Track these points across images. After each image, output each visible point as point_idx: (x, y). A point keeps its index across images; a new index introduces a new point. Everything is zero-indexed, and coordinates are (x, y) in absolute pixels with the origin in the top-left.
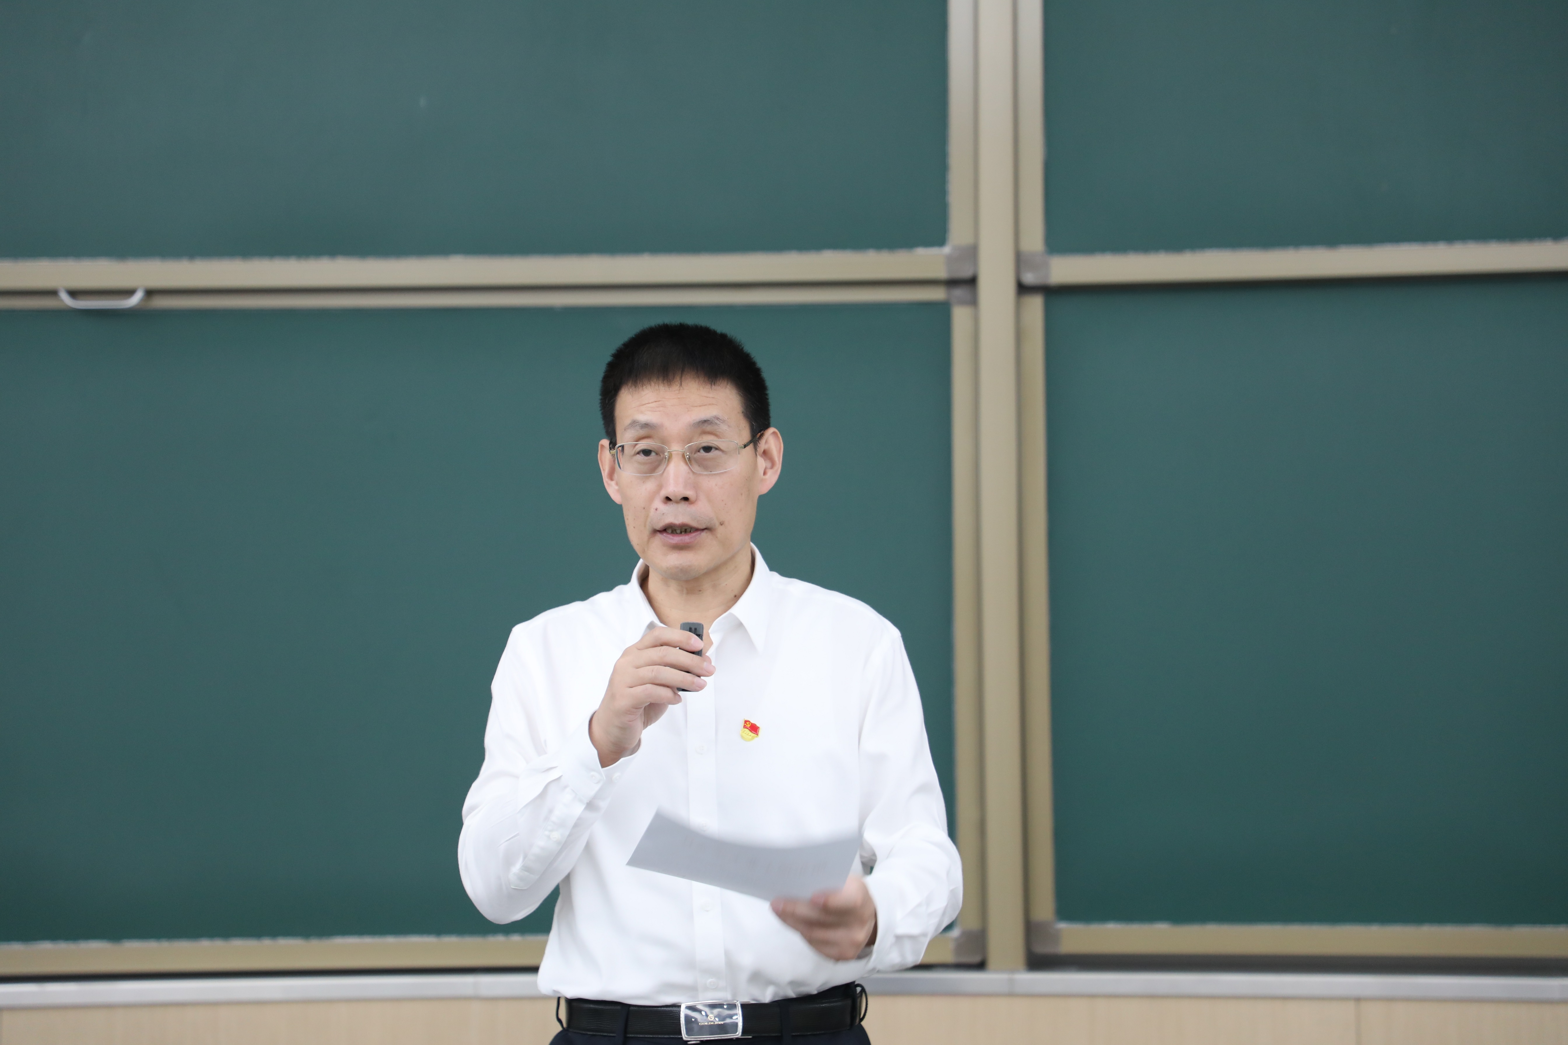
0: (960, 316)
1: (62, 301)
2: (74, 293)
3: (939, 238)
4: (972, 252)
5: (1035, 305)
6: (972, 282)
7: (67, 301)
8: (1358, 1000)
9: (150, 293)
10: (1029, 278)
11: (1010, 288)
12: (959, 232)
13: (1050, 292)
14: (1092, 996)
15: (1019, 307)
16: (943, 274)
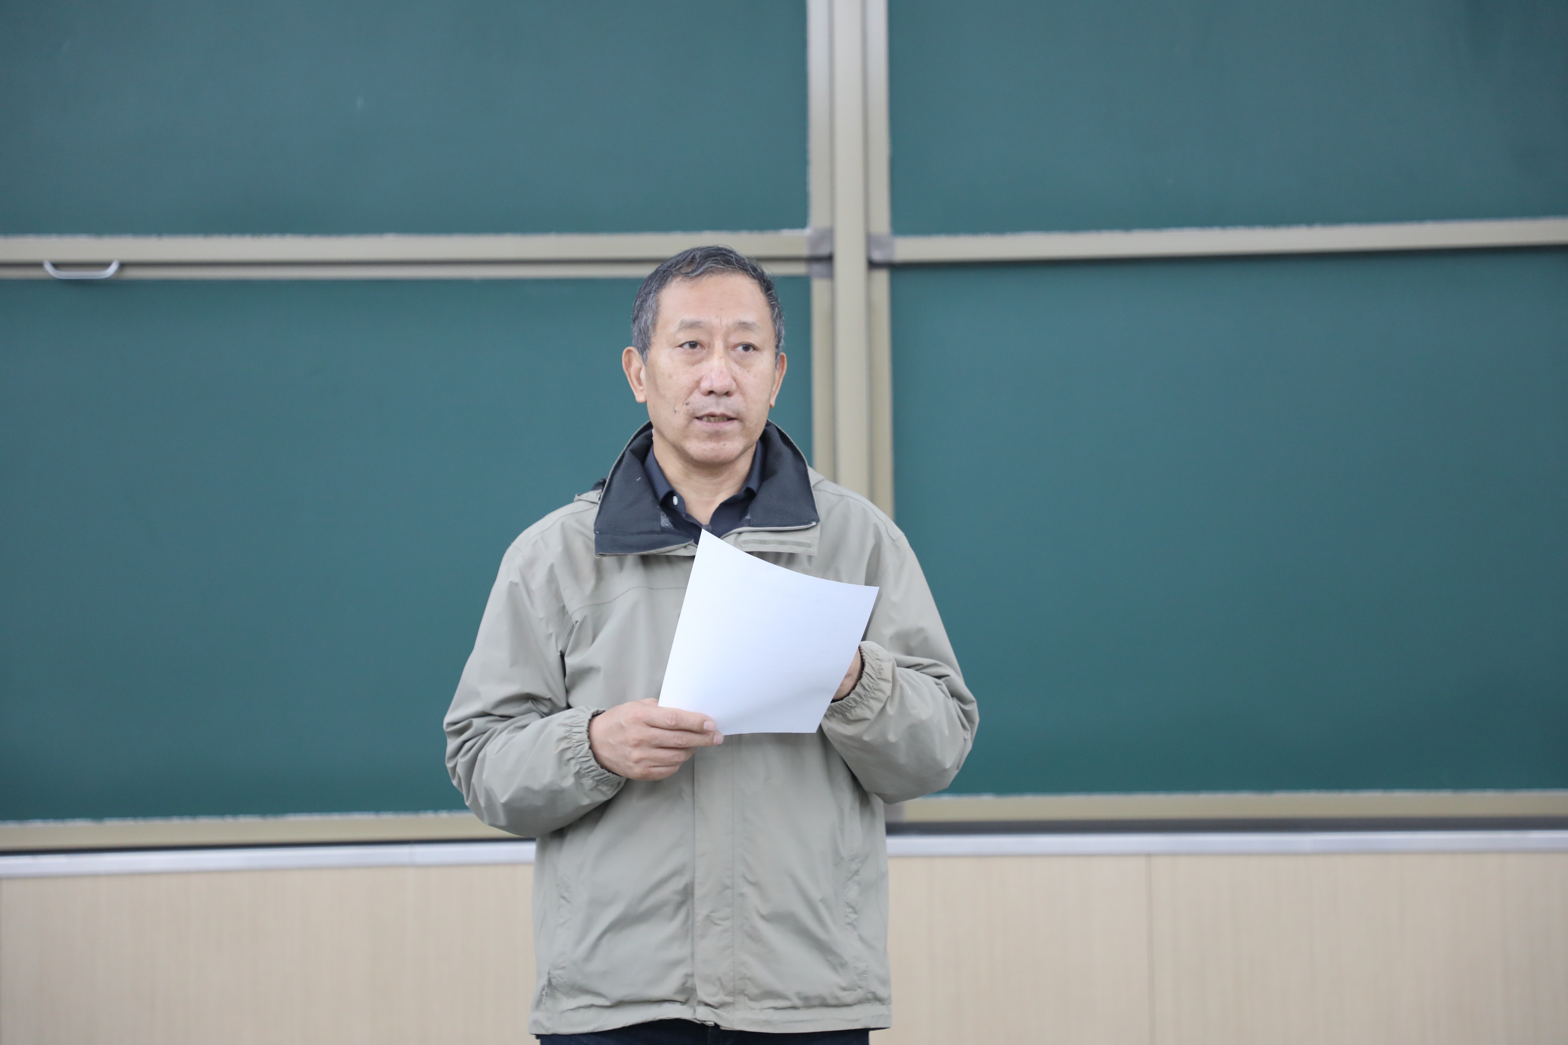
0: (819, 287)
1: (47, 272)
2: (56, 265)
3: (801, 221)
4: (829, 235)
5: (882, 278)
6: (829, 259)
7: (51, 271)
8: (1149, 855)
9: (123, 265)
10: (878, 256)
11: (862, 264)
12: (818, 218)
13: (897, 269)
14: (931, 857)
15: (869, 282)
16: (805, 252)
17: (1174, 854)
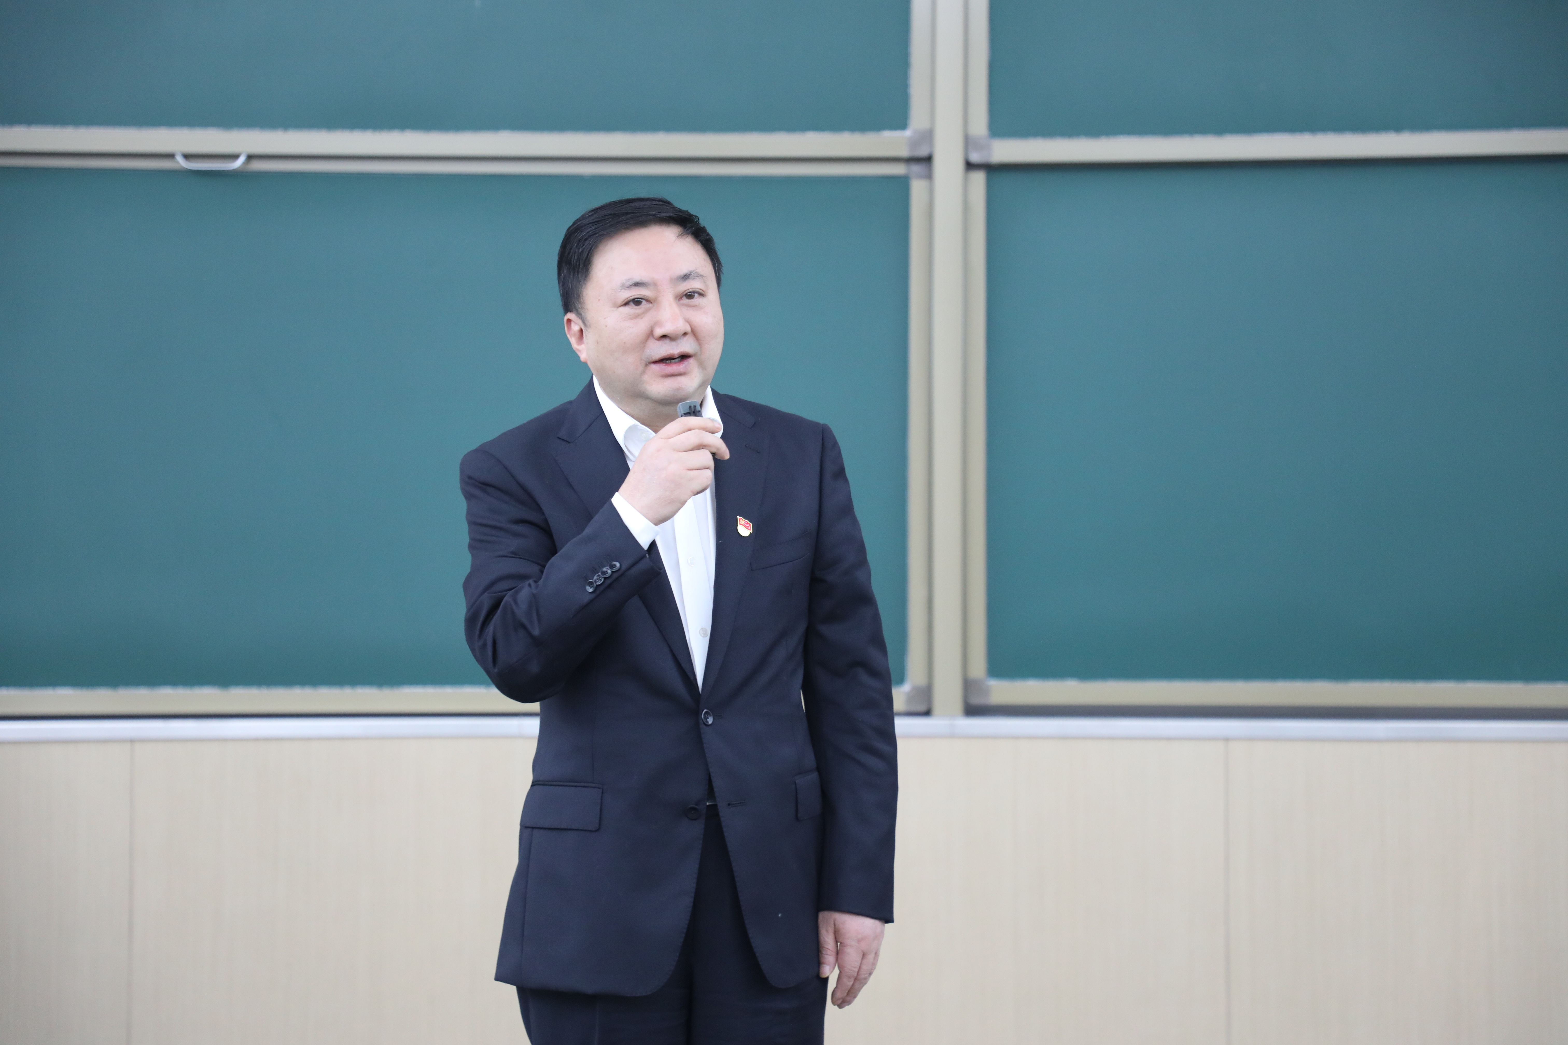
0: (917, 187)
1: (178, 162)
2: (187, 157)
3: (901, 123)
4: (928, 136)
5: (979, 178)
6: (928, 160)
7: (182, 162)
8: (1227, 739)
9: (250, 157)
10: (975, 158)
11: (960, 165)
12: (918, 119)
13: (992, 169)
14: (1016, 738)
15: (966, 181)
16: (905, 153)
17: (1252, 739)
